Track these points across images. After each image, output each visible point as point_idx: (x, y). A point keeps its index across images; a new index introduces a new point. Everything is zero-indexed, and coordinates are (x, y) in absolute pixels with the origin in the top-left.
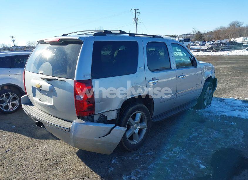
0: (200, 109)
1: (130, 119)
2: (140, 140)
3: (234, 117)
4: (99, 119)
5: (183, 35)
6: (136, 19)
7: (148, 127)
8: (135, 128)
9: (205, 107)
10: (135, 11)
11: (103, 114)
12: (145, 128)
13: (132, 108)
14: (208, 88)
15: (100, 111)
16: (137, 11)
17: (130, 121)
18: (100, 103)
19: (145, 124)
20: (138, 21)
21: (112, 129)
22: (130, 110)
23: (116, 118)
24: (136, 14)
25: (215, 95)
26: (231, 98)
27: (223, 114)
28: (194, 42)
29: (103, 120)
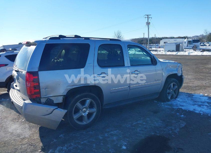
0: (164, 101)
1: (78, 104)
2: (88, 122)
3: (188, 111)
4: (46, 101)
5: (196, 37)
6: (148, 24)
7: (98, 112)
8: (85, 112)
9: (168, 100)
10: (148, 17)
11: (49, 98)
12: (95, 112)
13: (79, 96)
14: (172, 84)
15: (46, 95)
16: (149, 16)
17: (77, 105)
18: (45, 89)
19: (94, 110)
20: (150, 25)
21: (54, 110)
22: (77, 97)
23: (62, 102)
24: (148, 19)
25: (181, 90)
26: (201, 94)
27: (180, 107)
28: (204, 43)
29: (49, 102)
